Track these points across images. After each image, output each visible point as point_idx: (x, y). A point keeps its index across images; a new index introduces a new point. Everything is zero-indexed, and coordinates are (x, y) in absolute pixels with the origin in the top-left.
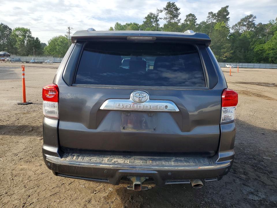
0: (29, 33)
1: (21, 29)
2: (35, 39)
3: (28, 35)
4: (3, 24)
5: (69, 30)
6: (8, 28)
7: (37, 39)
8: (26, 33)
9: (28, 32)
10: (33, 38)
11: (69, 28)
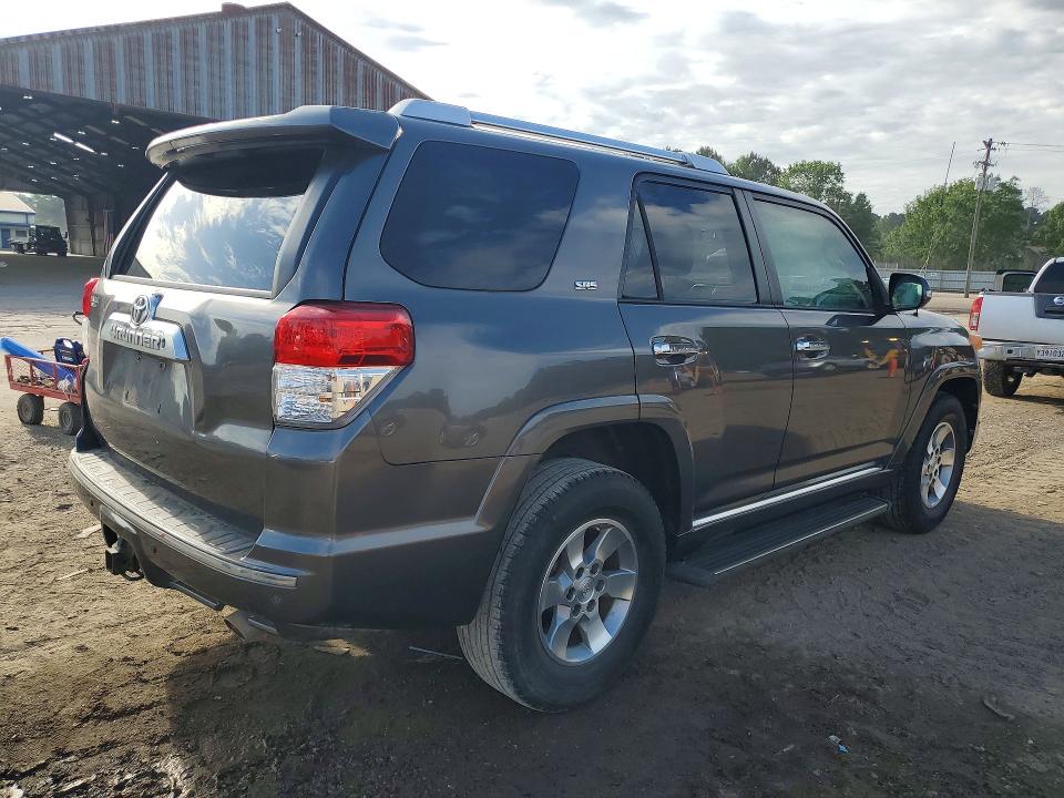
0: (836, 178)
1: (810, 165)
2: (854, 198)
3: (830, 186)
4: (755, 158)
5: (986, 151)
6: (771, 166)
7: (862, 197)
8: (823, 180)
9: (832, 178)
10: (847, 196)
11: (989, 145)
